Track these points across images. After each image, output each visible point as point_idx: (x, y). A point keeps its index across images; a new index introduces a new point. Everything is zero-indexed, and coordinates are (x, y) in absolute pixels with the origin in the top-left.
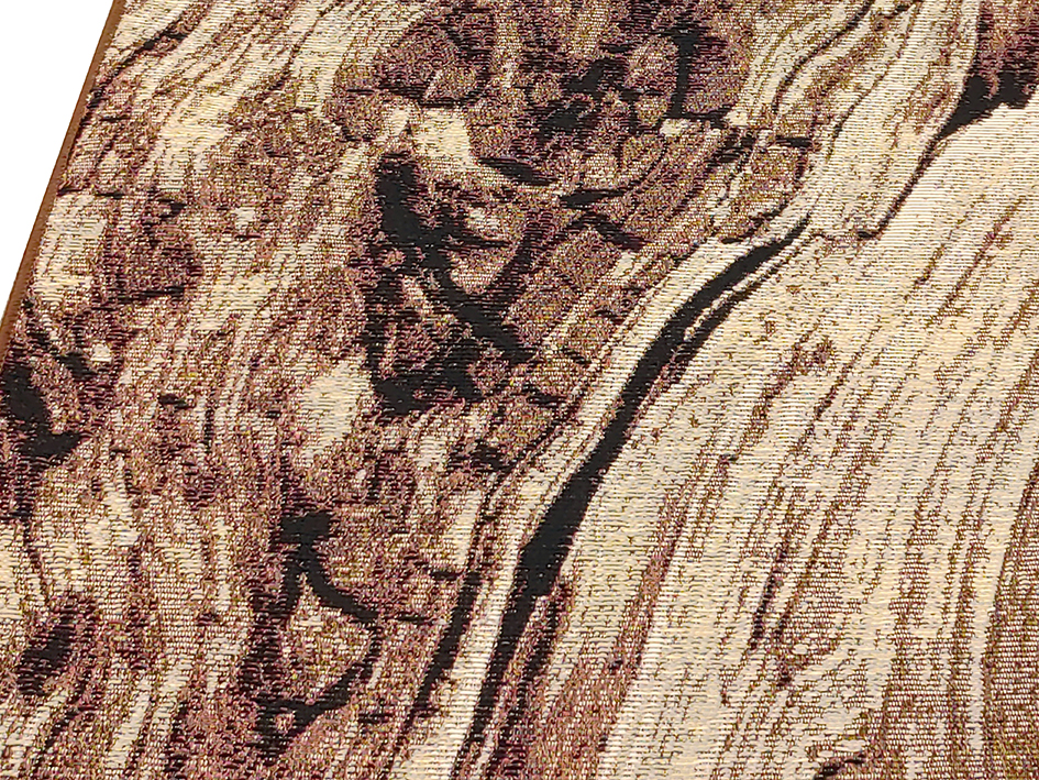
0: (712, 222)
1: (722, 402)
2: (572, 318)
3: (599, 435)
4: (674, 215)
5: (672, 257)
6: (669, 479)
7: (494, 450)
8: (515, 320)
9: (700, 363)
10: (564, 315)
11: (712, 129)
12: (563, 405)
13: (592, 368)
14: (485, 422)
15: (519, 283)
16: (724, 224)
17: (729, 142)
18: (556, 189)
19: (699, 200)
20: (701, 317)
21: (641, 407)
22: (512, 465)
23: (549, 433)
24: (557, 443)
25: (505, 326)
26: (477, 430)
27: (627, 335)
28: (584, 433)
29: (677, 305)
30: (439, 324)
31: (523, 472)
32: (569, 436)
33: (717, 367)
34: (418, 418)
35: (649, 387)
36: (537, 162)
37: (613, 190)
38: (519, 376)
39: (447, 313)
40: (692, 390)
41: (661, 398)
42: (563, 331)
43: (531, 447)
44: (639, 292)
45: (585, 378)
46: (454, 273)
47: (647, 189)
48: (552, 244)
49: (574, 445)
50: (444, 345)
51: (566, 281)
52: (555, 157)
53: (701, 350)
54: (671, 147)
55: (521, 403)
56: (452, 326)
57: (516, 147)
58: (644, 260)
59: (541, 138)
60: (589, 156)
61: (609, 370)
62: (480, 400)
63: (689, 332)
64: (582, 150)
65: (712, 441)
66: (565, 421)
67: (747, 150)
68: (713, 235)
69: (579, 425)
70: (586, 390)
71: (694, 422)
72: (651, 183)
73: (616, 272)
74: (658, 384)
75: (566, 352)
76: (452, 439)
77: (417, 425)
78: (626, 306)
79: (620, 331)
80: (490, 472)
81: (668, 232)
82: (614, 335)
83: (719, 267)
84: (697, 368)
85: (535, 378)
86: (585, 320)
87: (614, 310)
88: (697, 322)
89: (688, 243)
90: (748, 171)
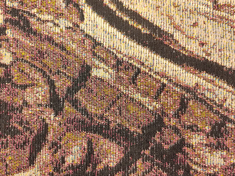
0: (70, 28)
1: (183, 11)
2: (138, 96)
3: (204, 74)
4: (65, 50)
5: (94, 48)
6: (228, 34)
7: (213, 128)
8: (139, 127)
9: (162, 24)
10: (136, 101)
11: (6, 34)
12: (186, 95)
13: (165, 82)
14: (196, 135)
15: (116, 129)
16: (71, 21)
17: (15, 23)
18: (50, 119)
19: (55, 37)
20: (135, 25)
21: (187, 54)
22: (222, 116)
23: (203, 101)
24: (208, 95)
25: (143, 132)
26: (202, 138)
27: (147, 65)
28: (202, 82)
29: (127, 40)
30: (142, 168)
31: (226, 110)
32: (204, 90)
33: (165, 14)
34: (195, 170)
35: (176, 50)
36: (31, 133)
37: (50, 87)
38: (170, 120)
39: (136, 165)
40: (177, 28)
41: (182, 43)
42: (145, 100)
43: (211, 109)
44: (119, 62)
45: (171, 85)
46: (111, 165)
47: (48, 68)
48: (88, 115)
49: (210, 86)
50: (154, 164)
51: (113, 103)
52: (28, 123)
53: (155, 23)
54: (19, 56)
55: (185, 118)
56: (143, 161)
57: (21, 146)
58: (97, 62)
59: (14, 133)
60: (27, 103)
61: (167, 73)
62: (183, 140)
63: (145, 31)
64: (22, 108)
65: (205, 14)
66: (195, 93)
67: (20, 13)
68: (78, 26)
69: (197, 86)
70: (178, 84)
71: (195, 25)
72: (45, 65)
73: (107, 76)
74: (174, 46)
75: (157, 98)
76: (207, 150)
77: (199, 170)
78: (128, 68)
79: (144, 69)
80: (226, 127)
81: (78, 52)
82: (147, 72)
83: (100, 21)
84: (165, 25)
85: (171, 112)
86: (138, 89)
87: (132, 74)
88: (138, 27)
89: (84, 40)
90: (34, 11)
